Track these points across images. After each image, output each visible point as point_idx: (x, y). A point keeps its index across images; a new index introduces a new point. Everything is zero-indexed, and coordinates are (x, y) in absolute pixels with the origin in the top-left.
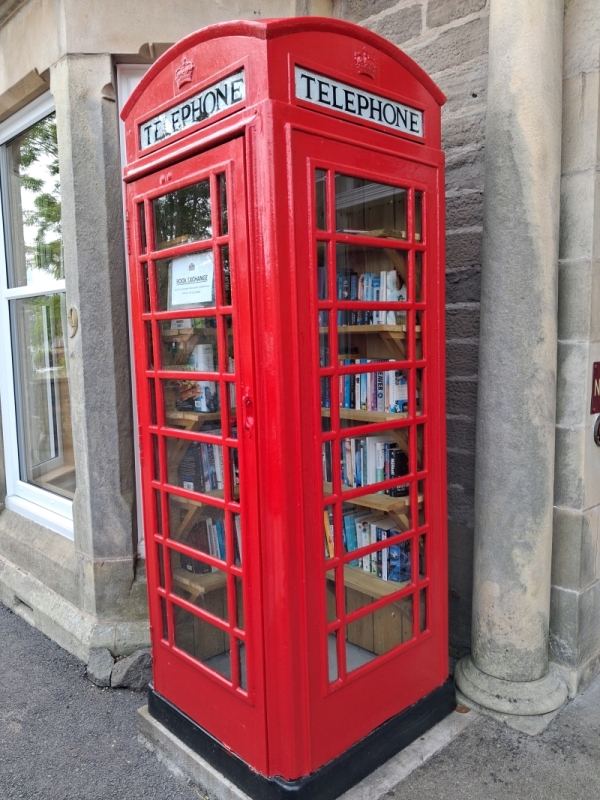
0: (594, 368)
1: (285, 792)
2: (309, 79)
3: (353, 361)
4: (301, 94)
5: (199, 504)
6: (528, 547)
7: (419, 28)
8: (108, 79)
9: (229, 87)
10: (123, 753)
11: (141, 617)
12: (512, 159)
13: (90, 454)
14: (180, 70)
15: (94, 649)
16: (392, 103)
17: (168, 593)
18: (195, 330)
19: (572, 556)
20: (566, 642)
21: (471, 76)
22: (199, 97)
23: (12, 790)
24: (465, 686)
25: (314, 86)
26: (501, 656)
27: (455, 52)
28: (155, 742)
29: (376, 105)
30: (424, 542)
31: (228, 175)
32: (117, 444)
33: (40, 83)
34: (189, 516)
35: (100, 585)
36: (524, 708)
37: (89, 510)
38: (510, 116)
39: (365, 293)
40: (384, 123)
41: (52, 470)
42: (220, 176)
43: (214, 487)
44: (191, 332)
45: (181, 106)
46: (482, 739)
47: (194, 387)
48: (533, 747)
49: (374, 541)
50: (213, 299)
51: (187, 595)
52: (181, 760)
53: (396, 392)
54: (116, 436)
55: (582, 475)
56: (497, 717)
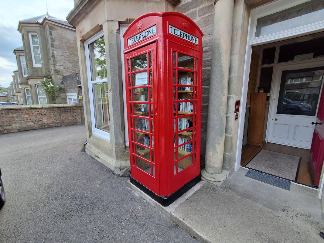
0: (236, 102)
1: (164, 199)
2: (172, 28)
3: (180, 100)
4: (170, 32)
5: (142, 134)
6: (219, 144)
7: (196, 17)
8: (118, 28)
9: (152, 29)
10: (124, 191)
11: (127, 160)
12: (219, 50)
13: (114, 122)
14: (138, 25)
15: (115, 168)
16: (191, 35)
17: (135, 154)
18: (141, 91)
19: (229, 146)
20: (226, 166)
21: (209, 29)
22: (144, 32)
23: (99, 199)
24: (203, 175)
25: (173, 30)
26: (212, 168)
27: (205, 23)
28: (132, 188)
29: (187, 36)
30: (195, 143)
31: (152, 52)
32: (120, 119)
33: (100, 28)
34: (139, 137)
35: (117, 152)
36: (217, 180)
37: (114, 135)
38: (219, 40)
39: (183, 82)
40: (189, 40)
41: (103, 126)
42: (149, 53)
43: (145, 130)
44: (141, 92)
45: (139, 34)
46: (207, 187)
47: (141, 105)
48: (219, 189)
49: (183, 143)
50: (147, 84)
51: (139, 155)
52: (138, 192)
53: (190, 107)
54: (120, 117)
55: (232, 127)
56: (211, 182)
